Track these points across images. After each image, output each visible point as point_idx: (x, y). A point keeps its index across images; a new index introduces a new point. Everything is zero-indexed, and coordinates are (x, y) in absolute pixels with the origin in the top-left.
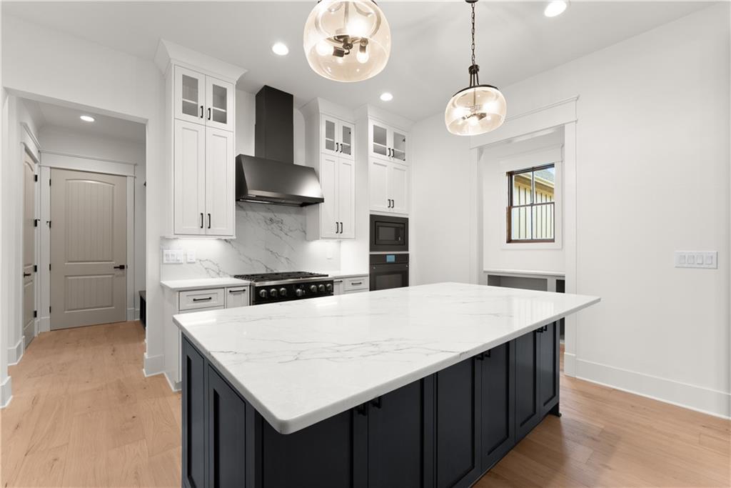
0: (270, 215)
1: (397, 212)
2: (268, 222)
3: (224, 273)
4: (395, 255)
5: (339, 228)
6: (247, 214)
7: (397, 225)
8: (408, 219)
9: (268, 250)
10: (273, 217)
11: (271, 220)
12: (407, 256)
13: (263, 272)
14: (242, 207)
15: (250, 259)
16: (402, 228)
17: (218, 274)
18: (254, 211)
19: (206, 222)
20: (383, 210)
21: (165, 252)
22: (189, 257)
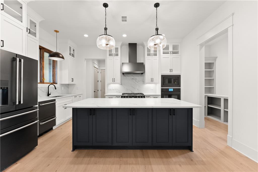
0: (132, 77)
1: (174, 73)
2: (132, 79)
3: (121, 92)
4: (173, 89)
5: (152, 80)
6: (126, 78)
7: (175, 78)
8: (180, 75)
9: (132, 87)
10: (133, 78)
11: (133, 79)
12: (180, 89)
13: (131, 93)
14: (125, 76)
15: (127, 89)
16: (177, 79)
17: (119, 93)
18: (128, 76)
19: (114, 80)
20: (167, 73)
21: (108, 87)
22: (113, 88)
